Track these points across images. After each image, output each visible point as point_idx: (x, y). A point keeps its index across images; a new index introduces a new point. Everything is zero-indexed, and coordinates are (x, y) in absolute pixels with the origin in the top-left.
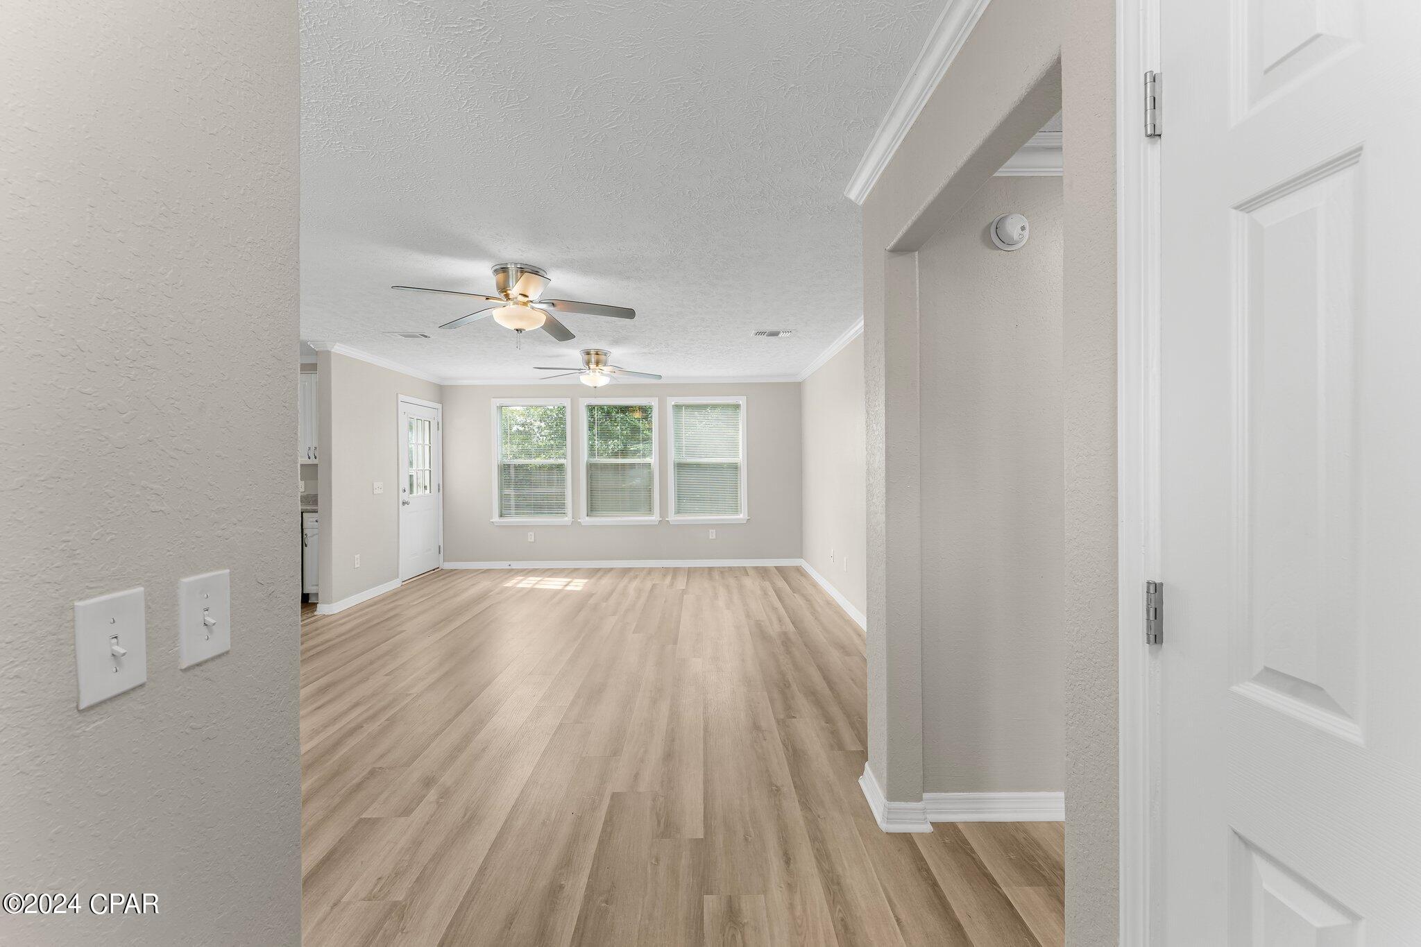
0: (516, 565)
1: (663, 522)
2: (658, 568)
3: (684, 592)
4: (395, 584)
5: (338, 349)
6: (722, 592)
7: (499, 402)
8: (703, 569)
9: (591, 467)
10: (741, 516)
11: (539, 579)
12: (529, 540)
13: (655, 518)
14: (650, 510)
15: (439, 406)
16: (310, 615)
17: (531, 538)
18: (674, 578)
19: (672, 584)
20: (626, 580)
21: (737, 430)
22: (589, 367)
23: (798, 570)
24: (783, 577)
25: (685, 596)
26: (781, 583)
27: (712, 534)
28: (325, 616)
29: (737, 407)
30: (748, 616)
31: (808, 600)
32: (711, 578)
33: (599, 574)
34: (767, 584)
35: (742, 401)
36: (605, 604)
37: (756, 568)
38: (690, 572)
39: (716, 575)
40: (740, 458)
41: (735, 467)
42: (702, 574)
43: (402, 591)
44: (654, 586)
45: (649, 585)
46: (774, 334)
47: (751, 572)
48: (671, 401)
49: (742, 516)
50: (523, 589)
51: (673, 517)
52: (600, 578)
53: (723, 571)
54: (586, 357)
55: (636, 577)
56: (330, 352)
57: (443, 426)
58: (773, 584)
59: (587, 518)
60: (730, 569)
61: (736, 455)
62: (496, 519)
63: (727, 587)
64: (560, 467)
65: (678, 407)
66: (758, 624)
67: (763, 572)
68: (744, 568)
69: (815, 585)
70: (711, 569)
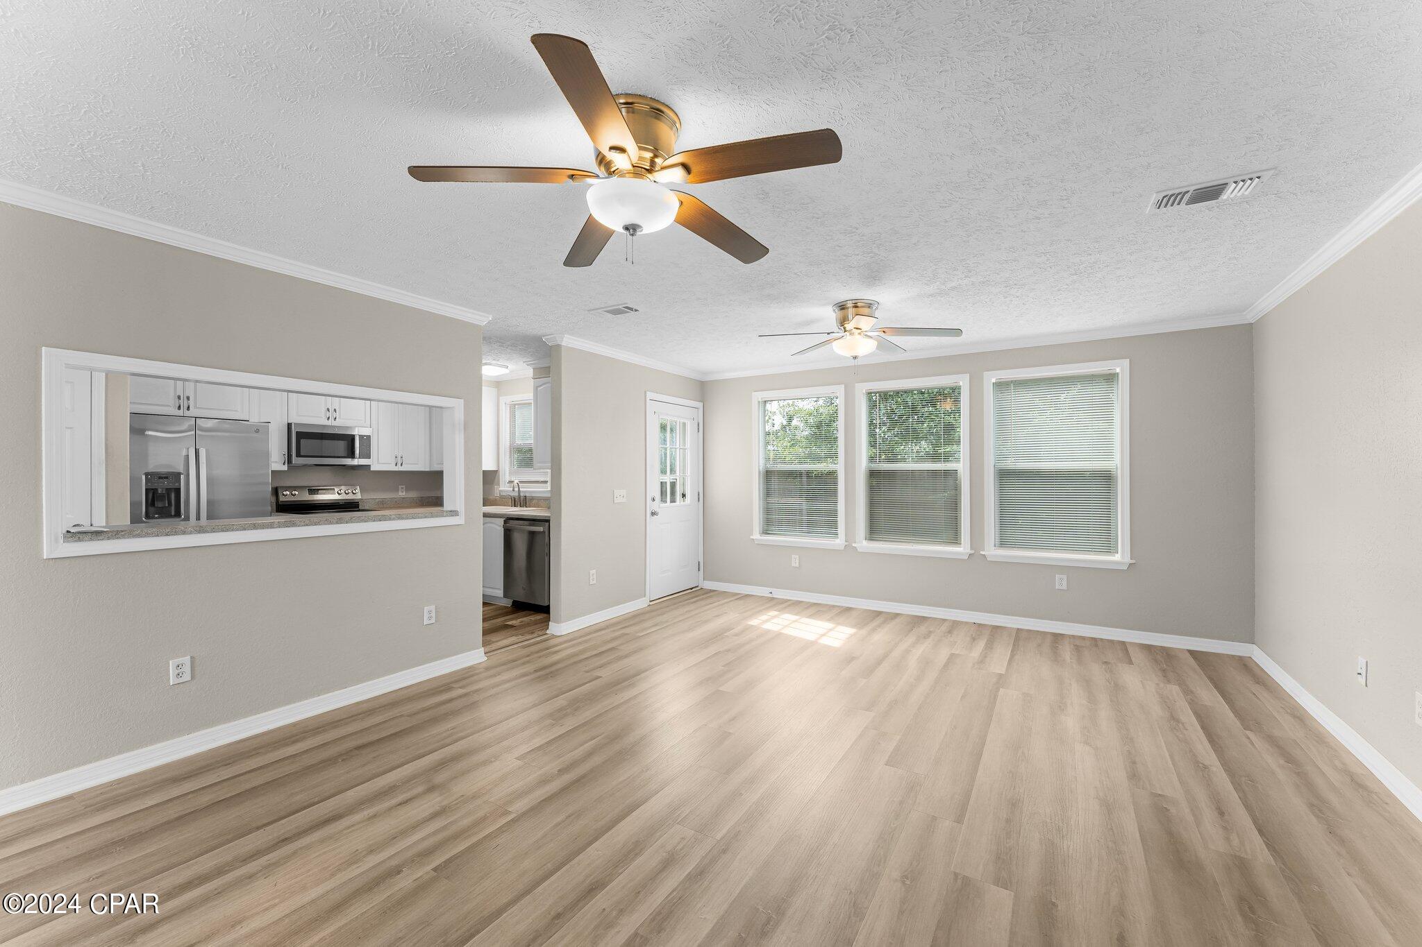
0: (780, 594)
1: (975, 556)
2: (967, 623)
3: (1001, 680)
4: (640, 604)
5: (568, 341)
6: (1076, 695)
7: (759, 396)
8: (1043, 634)
9: (873, 474)
10: (1117, 557)
11: (797, 617)
12: (793, 565)
13: (962, 550)
14: (955, 540)
15: (700, 405)
16: (540, 633)
17: (795, 562)
18: (989, 646)
19: (982, 661)
20: (911, 639)
21: (1110, 421)
22: (845, 328)
23: (1245, 665)
24: (1211, 679)
25: (1002, 690)
26: (1208, 696)
27: (1061, 582)
28: (554, 637)
29: (1110, 378)
30: (1134, 776)
31: (1289, 759)
32: (1056, 656)
33: (879, 620)
34: (1174, 690)
35: (1121, 367)
36: (865, 681)
37: (1149, 649)
38: (1020, 637)
39: (1067, 652)
40: (1117, 461)
41: (1107, 478)
42: (1039, 645)
43: (648, 612)
44: (952, 658)
45: (943, 654)
46: (1210, 193)
47: (1137, 656)
48: (991, 378)
49: (1120, 557)
50: (768, 631)
51: (992, 551)
52: (874, 630)
53: (1082, 645)
54: (840, 314)
55: (927, 636)
56: (559, 346)
57: (704, 428)
58: (1187, 691)
59: (865, 543)
60: (1095, 641)
61: (1109, 455)
62: (756, 535)
63: (1087, 683)
64: (832, 475)
65: (1001, 386)
66: (1161, 810)
67: (1163, 659)
68: (1123, 644)
69: (1299, 716)
70: (1057, 637)
